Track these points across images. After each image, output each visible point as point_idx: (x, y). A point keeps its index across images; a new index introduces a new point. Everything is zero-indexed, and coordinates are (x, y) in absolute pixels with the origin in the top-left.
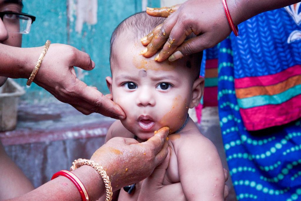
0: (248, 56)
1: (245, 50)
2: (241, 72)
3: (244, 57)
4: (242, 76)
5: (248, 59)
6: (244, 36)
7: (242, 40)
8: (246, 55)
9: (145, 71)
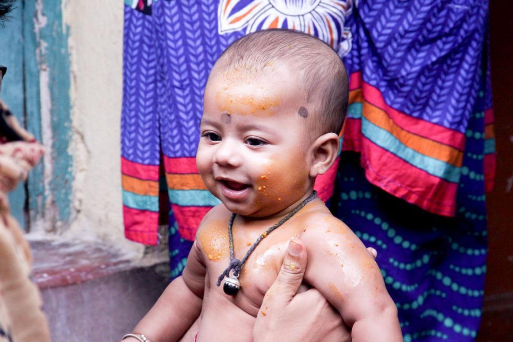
0: (191, 123)
1: (187, 113)
2: (178, 147)
3: (185, 124)
4: (179, 154)
5: (190, 128)
6: (187, 92)
7: (184, 97)
8: (188, 122)
9: (229, 115)
